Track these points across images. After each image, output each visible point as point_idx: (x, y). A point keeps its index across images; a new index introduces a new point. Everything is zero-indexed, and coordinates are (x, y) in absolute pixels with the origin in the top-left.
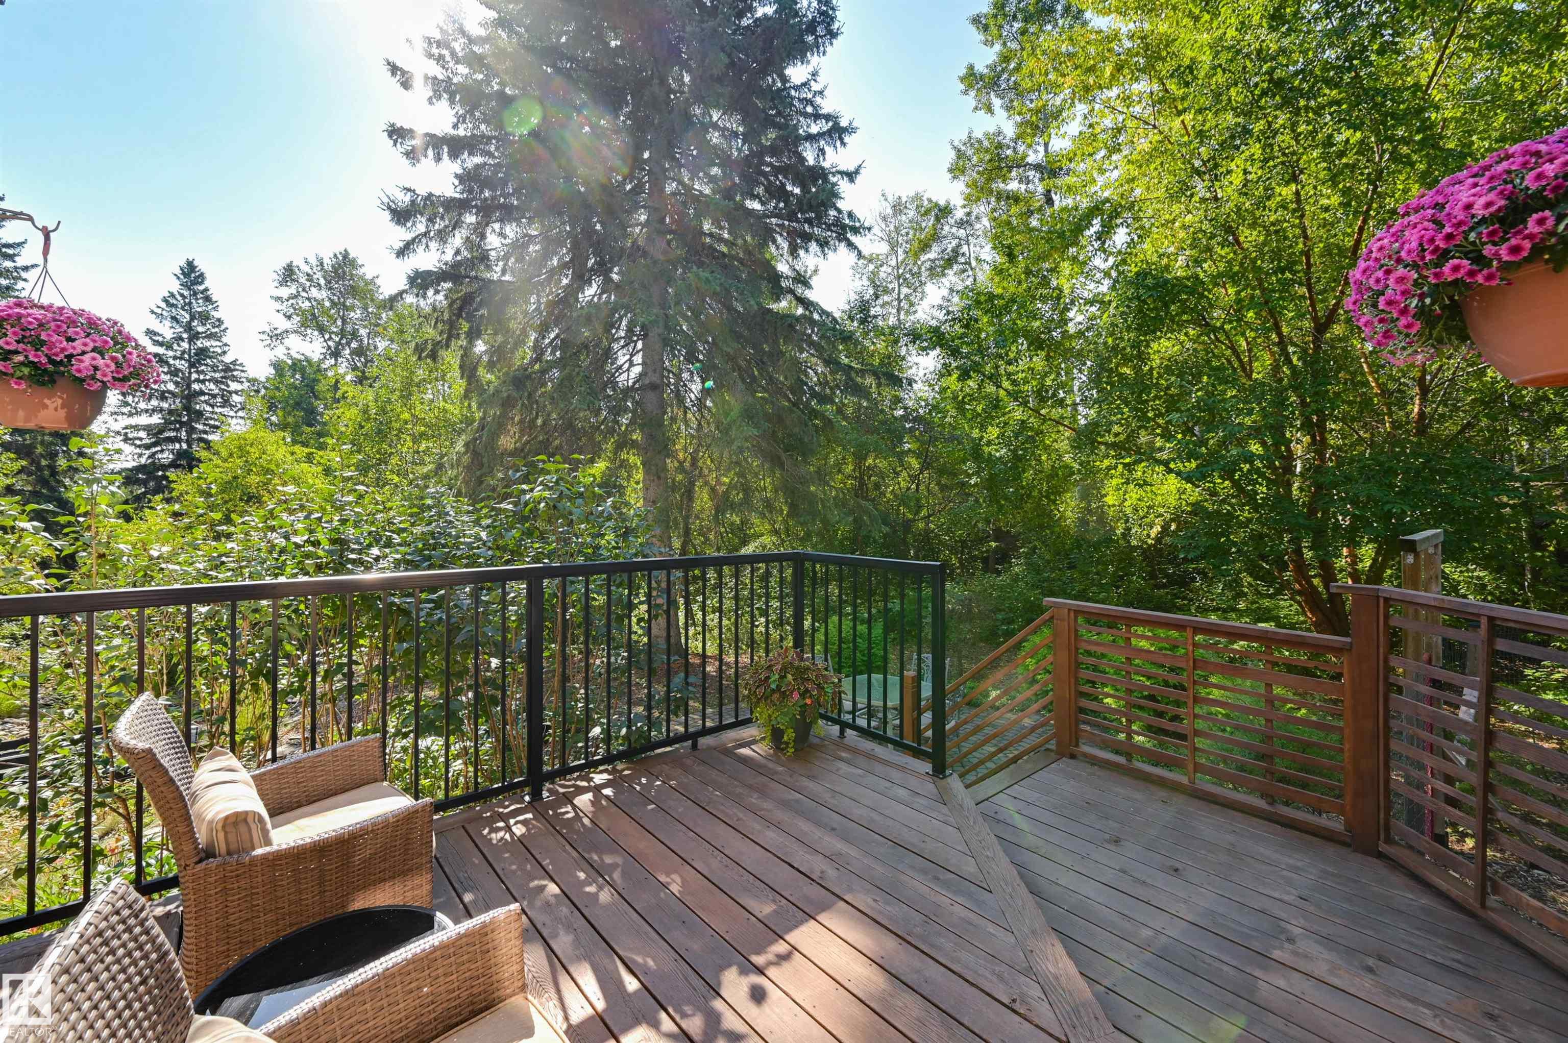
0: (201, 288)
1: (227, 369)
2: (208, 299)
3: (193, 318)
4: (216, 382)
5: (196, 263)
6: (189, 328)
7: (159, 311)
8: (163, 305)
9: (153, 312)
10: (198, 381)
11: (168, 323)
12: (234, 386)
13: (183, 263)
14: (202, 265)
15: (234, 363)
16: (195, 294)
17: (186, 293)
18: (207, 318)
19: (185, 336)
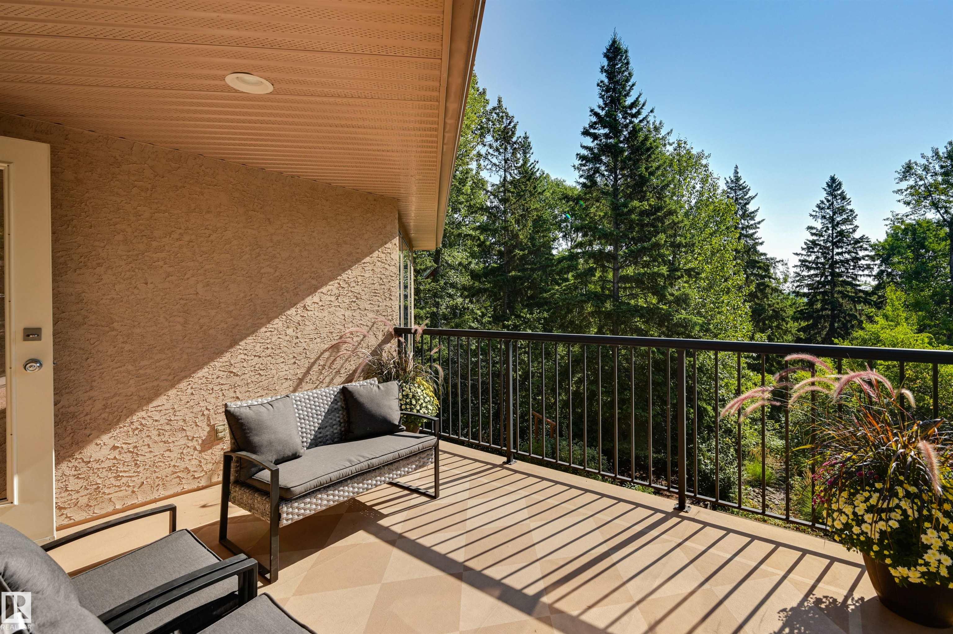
0: (839, 192)
1: (857, 242)
2: (844, 198)
3: (834, 213)
4: (849, 252)
5: (836, 177)
6: (832, 219)
7: (814, 214)
8: (817, 209)
9: (811, 215)
10: (838, 254)
11: (820, 220)
12: (861, 254)
13: (828, 179)
14: (839, 177)
15: (862, 238)
16: (835, 197)
17: (830, 198)
18: (844, 210)
19: (830, 226)
